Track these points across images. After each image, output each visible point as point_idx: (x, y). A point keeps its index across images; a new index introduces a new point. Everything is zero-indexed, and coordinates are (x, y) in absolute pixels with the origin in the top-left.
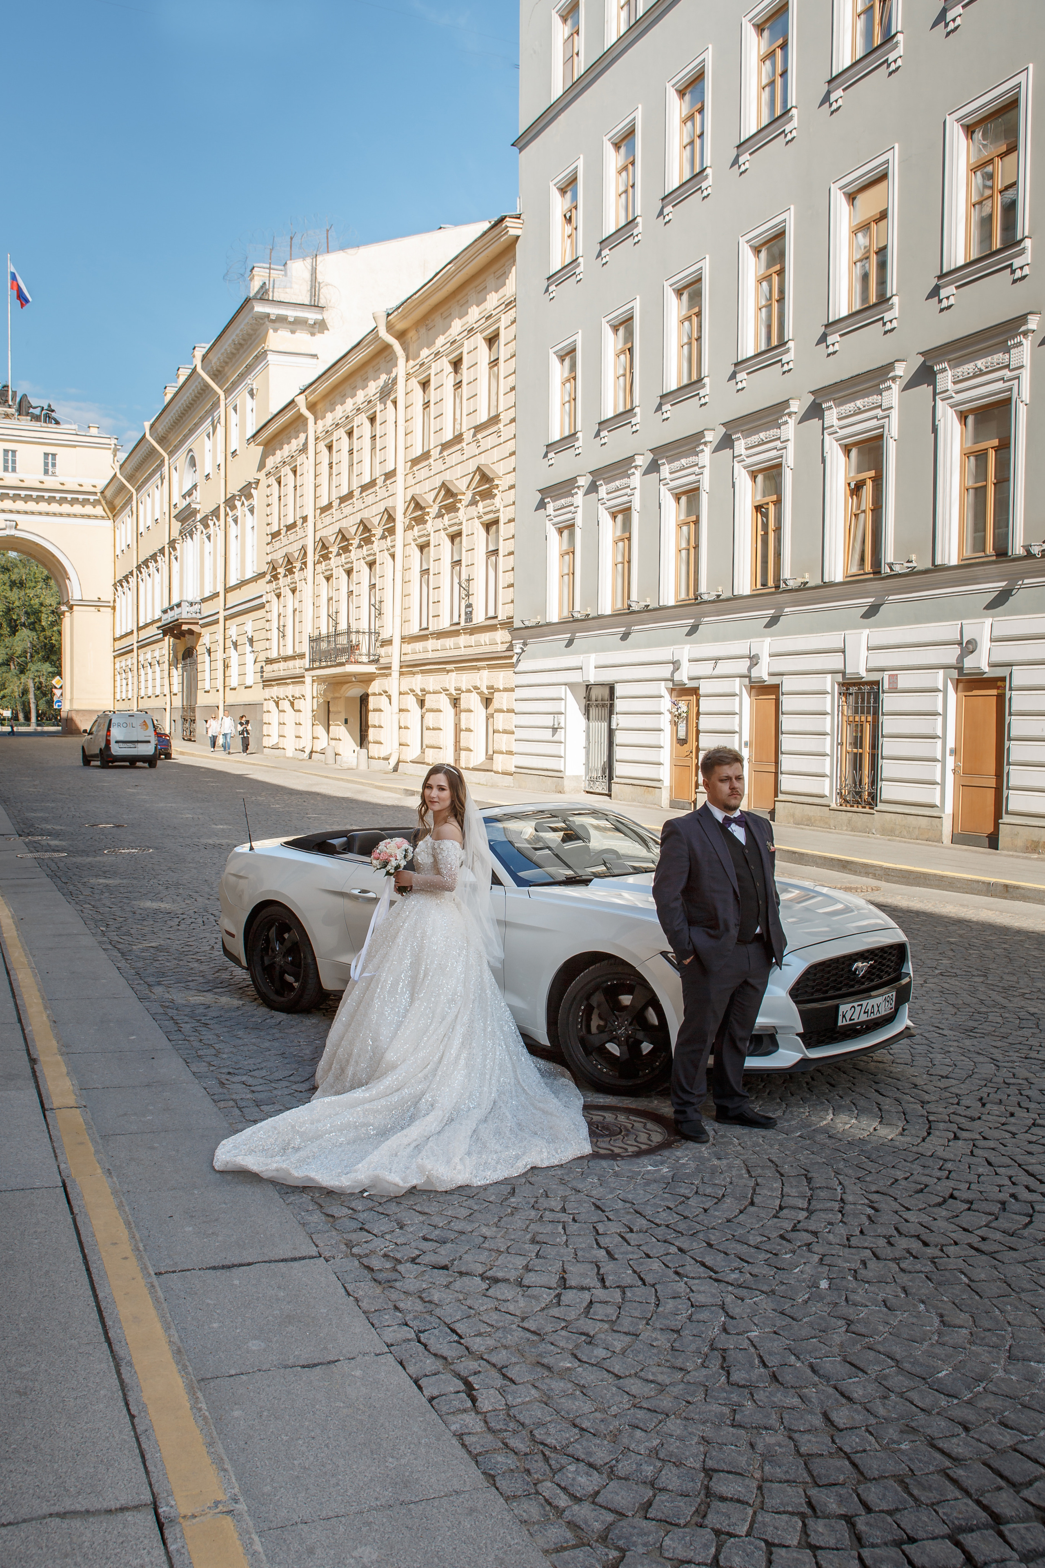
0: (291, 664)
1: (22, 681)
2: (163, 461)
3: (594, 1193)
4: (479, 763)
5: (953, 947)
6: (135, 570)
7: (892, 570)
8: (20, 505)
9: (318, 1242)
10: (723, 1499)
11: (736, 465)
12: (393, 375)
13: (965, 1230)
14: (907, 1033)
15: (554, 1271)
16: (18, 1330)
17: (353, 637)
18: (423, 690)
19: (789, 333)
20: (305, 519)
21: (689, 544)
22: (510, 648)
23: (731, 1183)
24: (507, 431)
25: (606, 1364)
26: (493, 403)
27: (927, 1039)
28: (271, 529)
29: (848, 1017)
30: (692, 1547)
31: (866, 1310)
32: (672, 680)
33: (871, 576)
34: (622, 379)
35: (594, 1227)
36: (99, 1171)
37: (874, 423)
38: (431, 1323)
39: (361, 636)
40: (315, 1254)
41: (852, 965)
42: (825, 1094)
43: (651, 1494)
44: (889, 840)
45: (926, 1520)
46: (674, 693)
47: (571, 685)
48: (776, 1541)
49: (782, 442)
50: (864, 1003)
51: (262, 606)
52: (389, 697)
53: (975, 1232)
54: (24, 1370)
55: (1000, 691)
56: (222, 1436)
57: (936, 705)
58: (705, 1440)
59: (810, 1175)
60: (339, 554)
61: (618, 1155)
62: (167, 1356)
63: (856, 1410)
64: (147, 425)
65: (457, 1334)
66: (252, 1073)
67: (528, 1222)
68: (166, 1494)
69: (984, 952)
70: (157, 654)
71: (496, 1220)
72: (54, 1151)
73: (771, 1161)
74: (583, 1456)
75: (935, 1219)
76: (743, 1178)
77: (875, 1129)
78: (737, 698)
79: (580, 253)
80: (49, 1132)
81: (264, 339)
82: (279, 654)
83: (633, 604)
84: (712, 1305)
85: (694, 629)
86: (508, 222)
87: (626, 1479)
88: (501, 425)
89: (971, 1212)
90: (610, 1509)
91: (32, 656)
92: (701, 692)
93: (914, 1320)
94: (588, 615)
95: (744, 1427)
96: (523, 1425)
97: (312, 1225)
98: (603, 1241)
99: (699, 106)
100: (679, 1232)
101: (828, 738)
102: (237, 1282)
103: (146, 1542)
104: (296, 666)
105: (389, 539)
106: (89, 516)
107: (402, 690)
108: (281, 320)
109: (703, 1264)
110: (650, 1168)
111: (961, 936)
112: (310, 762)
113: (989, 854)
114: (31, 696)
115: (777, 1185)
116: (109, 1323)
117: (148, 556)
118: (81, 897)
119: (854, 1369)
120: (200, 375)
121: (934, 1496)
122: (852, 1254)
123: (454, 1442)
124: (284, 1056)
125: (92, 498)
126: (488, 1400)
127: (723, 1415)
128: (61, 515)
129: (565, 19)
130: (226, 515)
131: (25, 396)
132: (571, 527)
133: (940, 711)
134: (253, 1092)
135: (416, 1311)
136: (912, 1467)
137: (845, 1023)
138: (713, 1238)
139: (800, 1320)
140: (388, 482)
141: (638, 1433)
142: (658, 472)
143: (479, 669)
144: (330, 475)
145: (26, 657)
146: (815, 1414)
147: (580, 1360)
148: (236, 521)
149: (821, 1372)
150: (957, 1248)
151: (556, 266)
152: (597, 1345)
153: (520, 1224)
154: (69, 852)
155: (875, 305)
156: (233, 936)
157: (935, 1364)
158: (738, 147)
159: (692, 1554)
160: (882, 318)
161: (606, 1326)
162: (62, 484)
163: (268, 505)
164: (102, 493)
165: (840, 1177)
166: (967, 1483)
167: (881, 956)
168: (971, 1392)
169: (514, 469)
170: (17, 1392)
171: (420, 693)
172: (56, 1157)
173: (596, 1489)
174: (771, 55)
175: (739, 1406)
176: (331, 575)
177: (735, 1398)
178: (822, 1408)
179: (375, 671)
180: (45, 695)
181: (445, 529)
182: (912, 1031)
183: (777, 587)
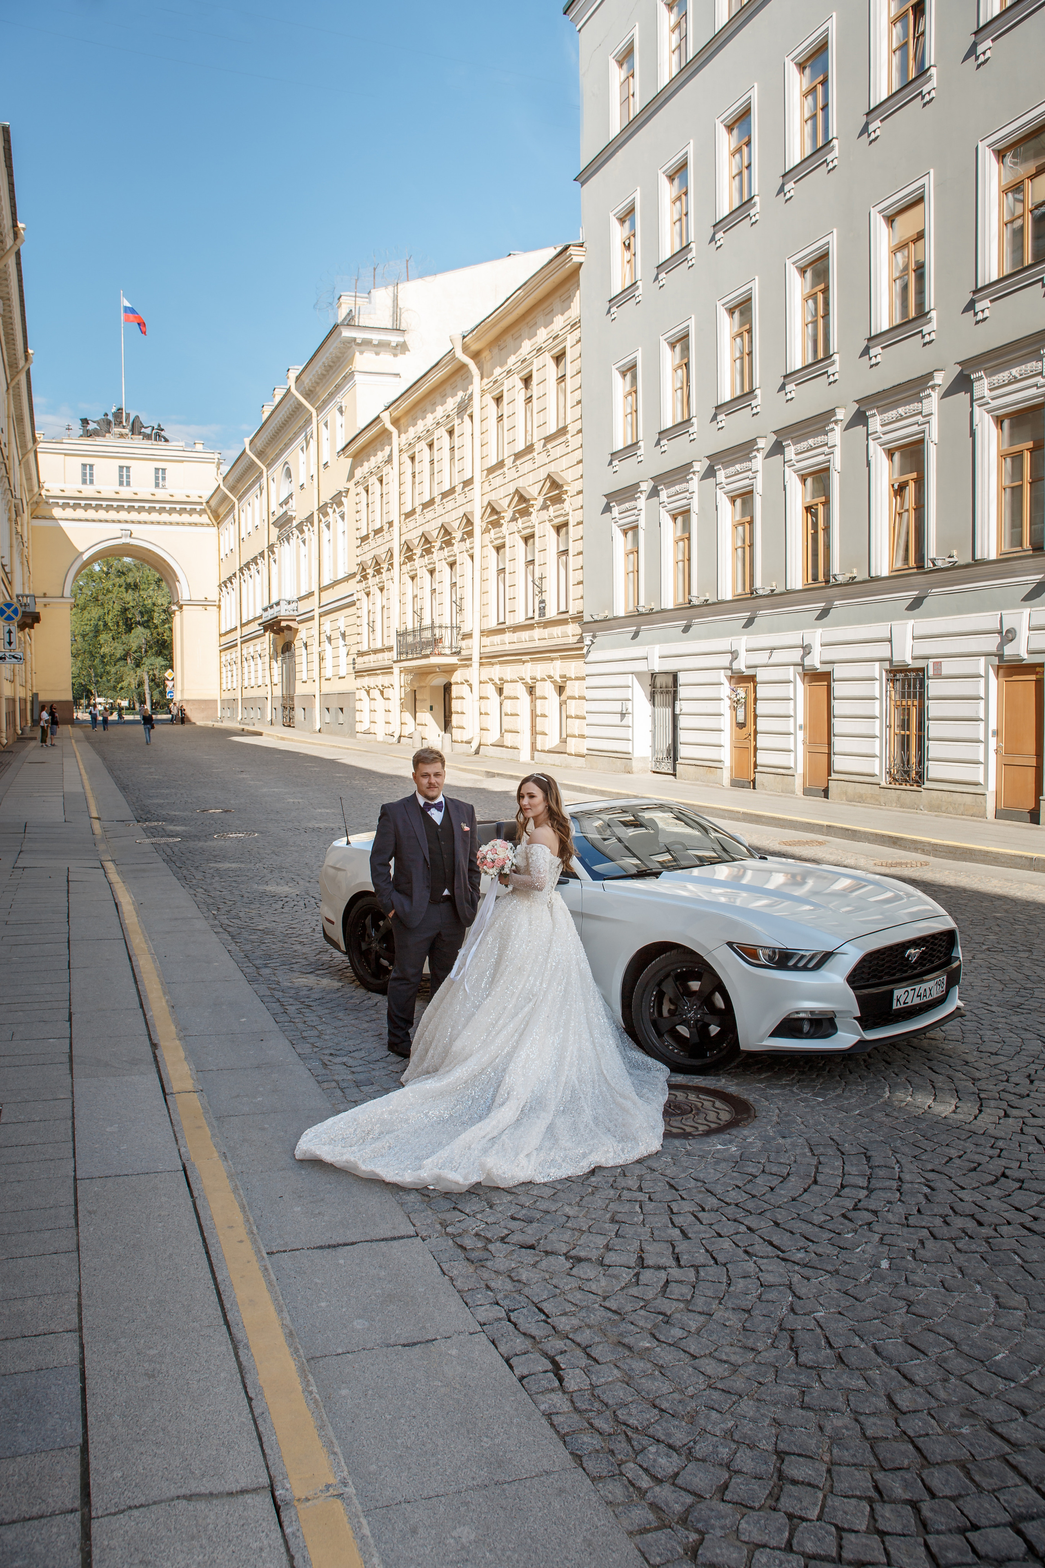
0: (380, 656)
1: (138, 674)
2: (261, 473)
3: (668, 1172)
4: (553, 746)
5: (999, 922)
6: (238, 572)
7: (934, 565)
8: (134, 516)
9: (415, 1221)
10: (794, 1482)
11: (787, 469)
12: (469, 392)
13: (1017, 1209)
14: (958, 1013)
15: (632, 1250)
16: (146, 1312)
17: (437, 631)
18: (501, 679)
19: (834, 346)
20: (391, 524)
21: (744, 543)
22: (581, 640)
23: (795, 1162)
24: (575, 442)
25: (683, 1344)
26: (561, 415)
27: (976, 1015)
28: (360, 533)
29: (902, 1001)
30: (767, 1531)
31: (925, 1291)
32: (731, 669)
33: (915, 570)
34: (679, 391)
35: (669, 1206)
36: (216, 1155)
37: (915, 428)
38: (520, 1303)
39: (444, 631)
40: (412, 1233)
41: (905, 952)
42: (882, 1071)
43: (727, 1477)
44: (936, 816)
45: (988, 1507)
46: (733, 681)
47: (638, 674)
48: (846, 1526)
49: (829, 448)
50: (917, 987)
51: (353, 604)
52: (470, 686)
53: (1027, 1211)
54: (152, 1352)
55: (1038, 677)
56: (331, 1415)
57: (978, 690)
58: (776, 1422)
59: (869, 1154)
60: (422, 556)
61: (690, 1134)
62: (281, 1339)
63: (918, 1393)
64: (247, 441)
65: (544, 1313)
66: (352, 1054)
67: (607, 1201)
68: (281, 1477)
69: (1029, 927)
70: (258, 648)
71: (578, 1199)
72: (175, 1135)
73: (832, 1139)
74: (663, 1438)
75: (989, 1199)
76: (806, 1156)
77: (929, 1107)
78: (792, 685)
79: (639, 277)
80: (170, 1116)
81: (351, 361)
82: (369, 648)
83: (693, 599)
84: (780, 1285)
85: (750, 622)
86: (572, 250)
87: (704, 1460)
88: (569, 436)
89: (1022, 1192)
90: (689, 1491)
91: (146, 651)
92: (758, 679)
93: (971, 1301)
94: (652, 609)
95: (813, 1409)
96: (606, 1405)
97: (410, 1204)
98: (678, 1220)
99: (746, 139)
100: (747, 1211)
101: (877, 721)
102: (342, 1261)
103: (264, 1524)
104: (385, 658)
105: (468, 541)
106: (196, 524)
107: (482, 680)
108: (367, 343)
109: (771, 1243)
110: (719, 1147)
111: (1006, 911)
112: (398, 746)
113: (1032, 829)
114: (146, 687)
115: (838, 1163)
116: (227, 1306)
117: (249, 560)
118: (194, 881)
119: (915, 1351)
120: (293, 395)
121: (994, 1483)
122: (911, 1234)
123: (543, 1422)
124: (381, 1037)
125: (198, 507)
126: (574, 1380)
127: (792, 1397)
128: (171, 524)
129: (620, 64)
130: (320, 521)
131: (137, 417)
132: (635, 528)
133: (983, 695)
134: (353, 1072)
135: (506, 1290)
136: (973, 1452)
137: (899, 1006)
138: (779, 1217)
139: (863, 1301)
140: (466, 489)
141: (714, 1414)
142: (715, 477)
143: (552, 659)
144: (414, 483)
145: (141, 652)
146: (879, 1397)
147: (658, 1340)
148: (328, 526)
149: (884, 1354)
150: (1010, 1228)
151: (617, 289)
152: (674, 1325)
153: (600, 1203)
154: (182, 837)
155: (914, 319)
156: (332, 923)
157: (992, 1347)
158: (783, 176)
159: (767, 1538)
160: (921, 331)
161: (682, 1305)
162: (172, 496)
163: (358, 512)
164: (207, 502)
165: (898, 1156)
166: (1027, 1470)
167: (932, 943)
168: (1028, 1375)
169: (582, 476)
170: (146, 1374)
171: (498, 682)
172: (177, 1140)
173: (676, 1470)
174: (812, 91)
175: (808, 1387)
176: (416, 575)
177: (803, 1379)
178: (886, 1390)
179: (457, 662)
180: (158, 686)
181: (519, 532)
182: (962, 1011)
183: (827, 582)
